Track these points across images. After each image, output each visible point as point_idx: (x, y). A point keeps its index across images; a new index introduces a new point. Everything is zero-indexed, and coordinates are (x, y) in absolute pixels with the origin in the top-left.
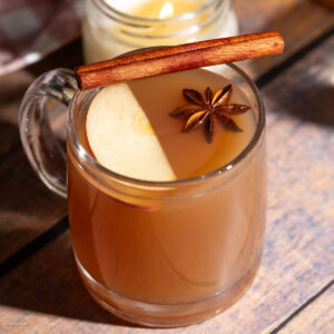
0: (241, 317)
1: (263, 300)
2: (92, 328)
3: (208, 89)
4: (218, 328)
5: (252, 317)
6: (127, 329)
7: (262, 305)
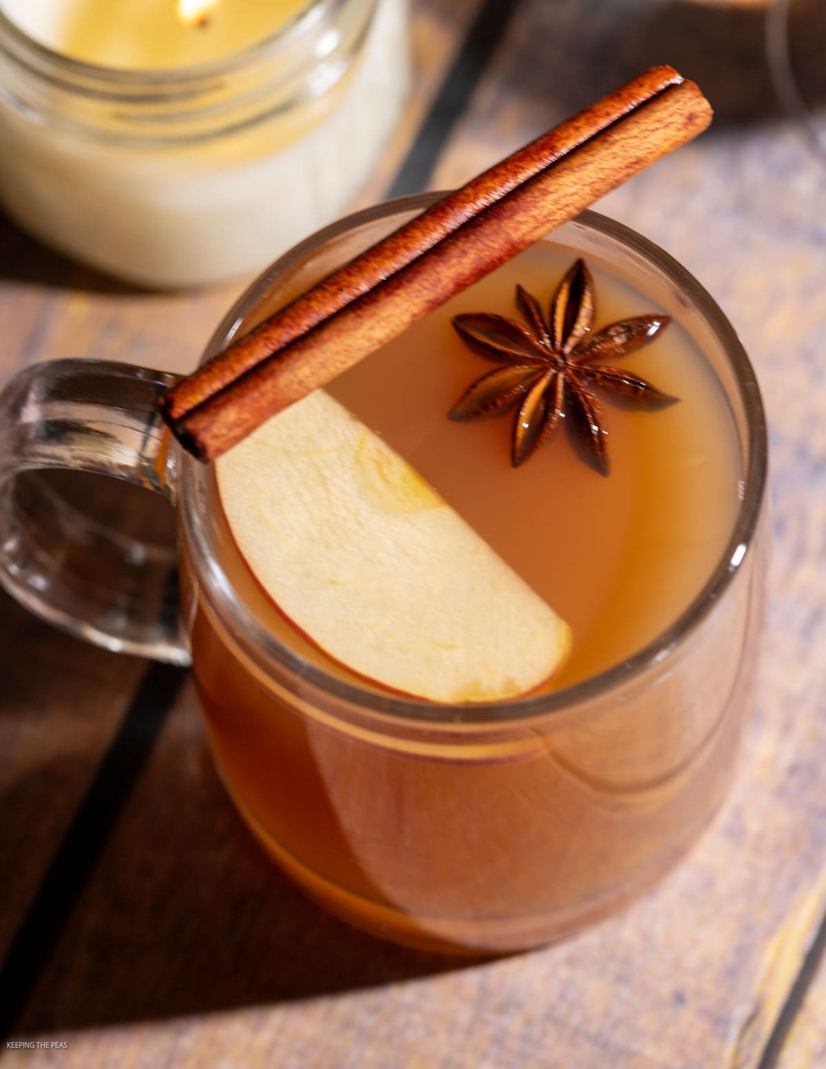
0: (753, 826)
1: (788, 754)
2: (376, 1010)
3: (520, 291)
4: (709, 884)
5: (784, 817)
6: (471, 979)
7: (793, 770)
